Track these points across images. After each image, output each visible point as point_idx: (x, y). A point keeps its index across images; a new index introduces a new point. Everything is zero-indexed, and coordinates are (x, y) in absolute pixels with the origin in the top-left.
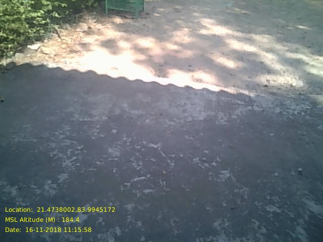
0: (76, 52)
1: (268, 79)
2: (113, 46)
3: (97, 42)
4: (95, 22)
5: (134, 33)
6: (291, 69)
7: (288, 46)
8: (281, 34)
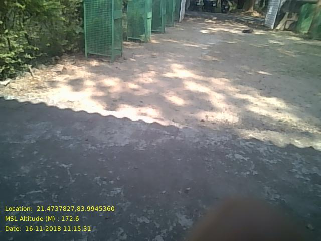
0: (41, 88)
1: (208, 115)
2: (78, 84)
3: (66, 81)
4: (73, 64)
5: (104, 74)
6: (233, 107)
7: (240, 88)
8: (239, 78)
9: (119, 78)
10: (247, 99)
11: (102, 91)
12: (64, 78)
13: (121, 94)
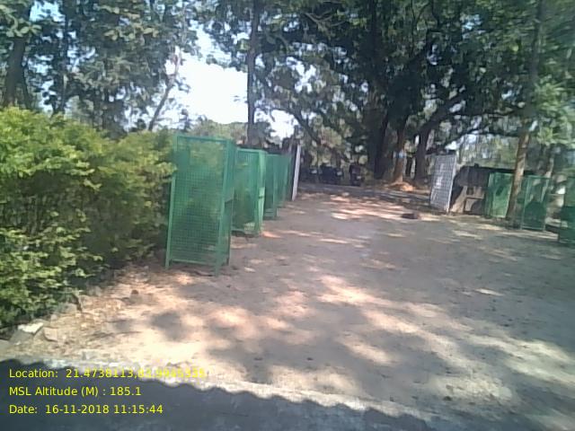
0: (105, 336)
2: (172, 324)
3: (144, 318)
4: (146, 283)
5: (211, 300)
6: (484, 365)
7: (470, 324)
8: (455, 303)
9: (243, 307)
10: (498, 347)
11: (225, 337)
12: (140, 312)
13: (262, 342)
